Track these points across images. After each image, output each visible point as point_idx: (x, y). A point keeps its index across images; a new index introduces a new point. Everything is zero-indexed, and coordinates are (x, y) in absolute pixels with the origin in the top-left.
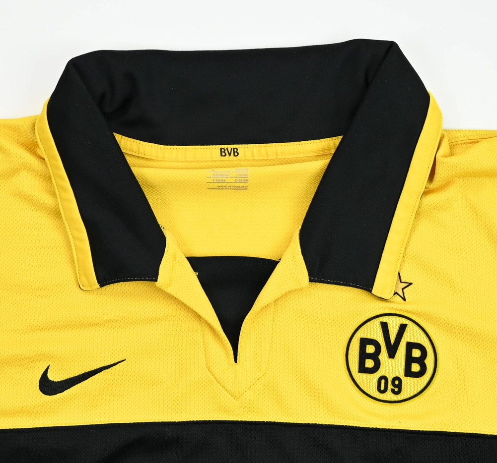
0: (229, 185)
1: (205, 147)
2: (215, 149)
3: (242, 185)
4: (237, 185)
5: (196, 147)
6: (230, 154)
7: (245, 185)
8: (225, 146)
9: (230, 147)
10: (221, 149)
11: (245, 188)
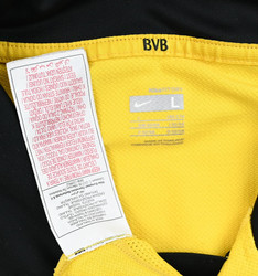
0: (160, 138)
1: (122, 37)
2: (136, 41)
3: (176, 137)
4: (170, 138)
5: (111, 38)
6: (156, 48)
7: (180, 137)
8: (150, 36)
9: (156, 37)
10: (144, 40)
11: (180, 142)
